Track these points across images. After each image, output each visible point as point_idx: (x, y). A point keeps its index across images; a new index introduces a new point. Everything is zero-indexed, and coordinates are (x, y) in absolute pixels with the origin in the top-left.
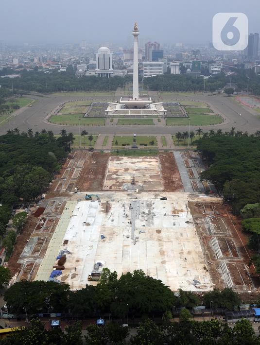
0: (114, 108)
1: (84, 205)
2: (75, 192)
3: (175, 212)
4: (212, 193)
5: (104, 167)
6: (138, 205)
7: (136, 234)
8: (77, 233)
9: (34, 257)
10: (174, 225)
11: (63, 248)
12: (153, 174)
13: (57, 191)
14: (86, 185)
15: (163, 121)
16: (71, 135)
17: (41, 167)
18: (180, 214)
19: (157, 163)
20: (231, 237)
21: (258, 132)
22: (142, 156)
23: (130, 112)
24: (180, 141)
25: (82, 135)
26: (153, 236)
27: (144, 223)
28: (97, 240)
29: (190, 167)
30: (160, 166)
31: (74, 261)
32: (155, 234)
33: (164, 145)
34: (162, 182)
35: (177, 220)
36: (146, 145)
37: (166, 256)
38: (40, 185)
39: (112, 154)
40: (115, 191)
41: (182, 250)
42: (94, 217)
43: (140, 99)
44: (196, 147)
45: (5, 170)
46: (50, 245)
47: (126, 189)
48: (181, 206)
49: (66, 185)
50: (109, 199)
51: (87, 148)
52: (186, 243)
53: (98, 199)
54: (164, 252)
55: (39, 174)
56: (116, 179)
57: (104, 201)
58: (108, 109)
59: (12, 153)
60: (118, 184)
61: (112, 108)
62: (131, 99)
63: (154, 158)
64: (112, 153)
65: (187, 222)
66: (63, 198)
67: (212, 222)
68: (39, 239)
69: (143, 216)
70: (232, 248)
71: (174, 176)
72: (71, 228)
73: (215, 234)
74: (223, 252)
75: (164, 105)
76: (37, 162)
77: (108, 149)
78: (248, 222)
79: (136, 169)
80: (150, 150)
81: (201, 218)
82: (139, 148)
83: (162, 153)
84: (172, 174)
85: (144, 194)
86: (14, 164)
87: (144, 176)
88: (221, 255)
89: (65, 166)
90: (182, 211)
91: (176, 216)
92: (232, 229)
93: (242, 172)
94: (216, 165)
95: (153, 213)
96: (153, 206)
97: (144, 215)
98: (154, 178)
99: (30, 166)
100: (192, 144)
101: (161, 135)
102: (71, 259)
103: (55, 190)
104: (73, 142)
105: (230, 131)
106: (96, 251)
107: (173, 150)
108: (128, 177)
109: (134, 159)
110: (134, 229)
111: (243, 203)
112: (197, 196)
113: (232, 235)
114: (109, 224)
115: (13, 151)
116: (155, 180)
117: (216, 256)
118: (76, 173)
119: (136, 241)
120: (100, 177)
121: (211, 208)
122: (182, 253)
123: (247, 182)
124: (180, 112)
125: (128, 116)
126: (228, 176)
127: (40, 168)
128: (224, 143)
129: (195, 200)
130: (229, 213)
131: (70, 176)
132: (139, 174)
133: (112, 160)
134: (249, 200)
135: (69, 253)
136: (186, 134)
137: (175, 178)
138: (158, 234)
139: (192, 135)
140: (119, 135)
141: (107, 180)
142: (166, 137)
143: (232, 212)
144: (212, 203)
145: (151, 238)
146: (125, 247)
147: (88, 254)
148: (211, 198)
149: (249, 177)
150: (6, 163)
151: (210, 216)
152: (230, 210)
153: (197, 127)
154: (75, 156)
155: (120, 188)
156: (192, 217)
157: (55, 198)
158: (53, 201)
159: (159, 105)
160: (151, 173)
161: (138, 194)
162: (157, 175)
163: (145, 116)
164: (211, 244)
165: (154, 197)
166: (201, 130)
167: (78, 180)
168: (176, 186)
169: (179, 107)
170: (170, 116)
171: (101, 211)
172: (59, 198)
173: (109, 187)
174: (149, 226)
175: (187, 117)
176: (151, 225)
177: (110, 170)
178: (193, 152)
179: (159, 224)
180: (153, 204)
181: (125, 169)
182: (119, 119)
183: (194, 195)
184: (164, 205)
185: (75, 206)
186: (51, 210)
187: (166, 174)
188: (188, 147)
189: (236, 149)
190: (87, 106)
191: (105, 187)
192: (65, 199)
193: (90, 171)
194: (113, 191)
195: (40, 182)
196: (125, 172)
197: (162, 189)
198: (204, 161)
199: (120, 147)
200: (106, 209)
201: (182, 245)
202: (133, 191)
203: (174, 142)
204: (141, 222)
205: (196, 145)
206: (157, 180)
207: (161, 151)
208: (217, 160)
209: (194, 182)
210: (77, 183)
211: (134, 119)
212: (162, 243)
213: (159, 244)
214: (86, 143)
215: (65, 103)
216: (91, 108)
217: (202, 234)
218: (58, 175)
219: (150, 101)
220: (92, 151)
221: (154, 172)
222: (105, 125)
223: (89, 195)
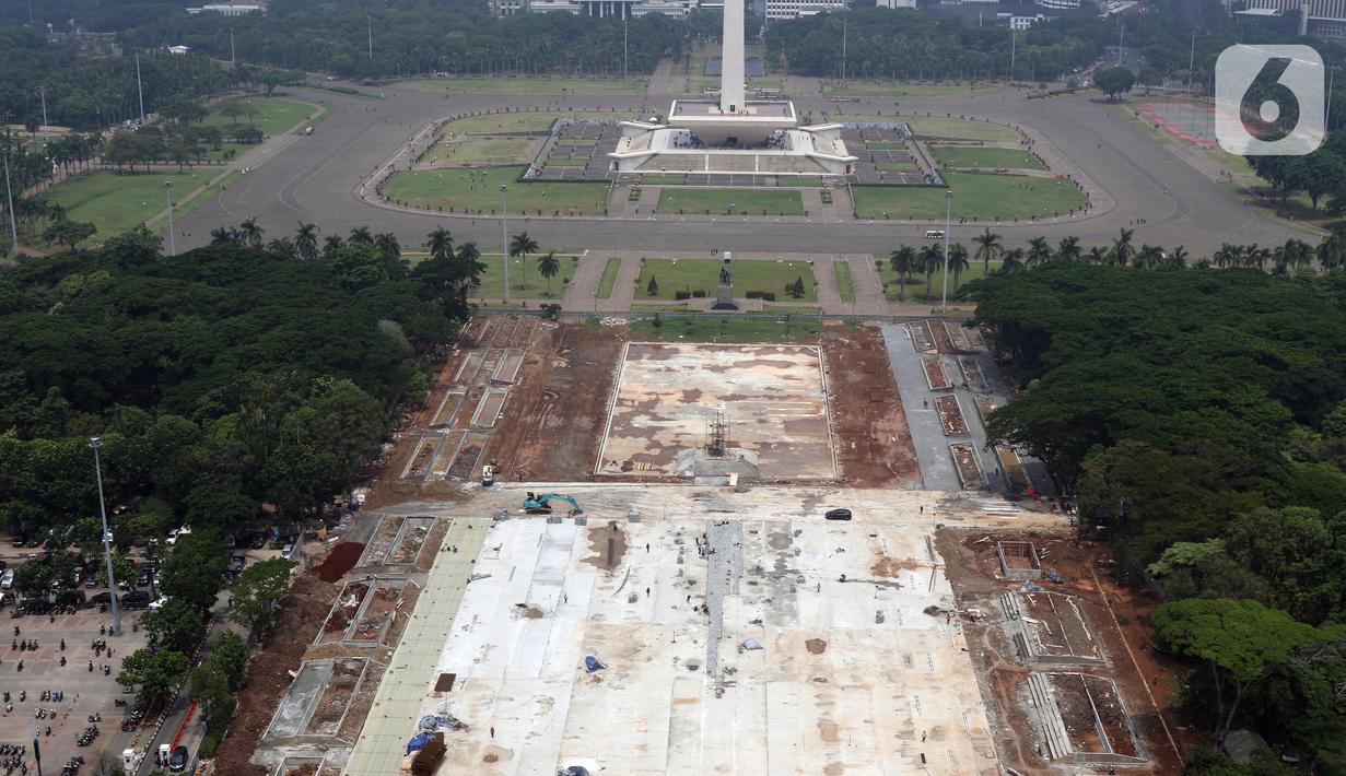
0: (645, 145)
1: (520, 533)
2: (486, 484)
3: (885, 570)
4: (1035, 495)
5: (604, 384)
6: (736, 541)
7: (728, 655)
8: (489, 647)
9: (320, 741)
10: (880, 619)
11: (432, 708)
12: (800, 413)
13: (410, 477)
14: (529, 455)
15: (842, 199)
17: (348, 382)
18: (905, 577)
19: (814, 371)
20: (1104, 671)
21: (1227, 248)
22: (753, 340)
23: (710, 162)
24: (909, 282)
25: (514, 253)
26: (796, 665)
27: (758, 611)
28: (570, 676)
29: (948, 390)
30: (827, 381)
31: (478, 758)
32: (803, 656)
33: (845, 298)
34: (835, 446)
35: (891, 601)
36: (770, 297)
37: (843, 746)
38: (342, 453)
39: (635, 332)
40: (646, 480)
41: (909, 722)
42: (560, 583)
43: (752, 110)
44: (973, 308)
45: (205, 390)
46: (382, 692)
47: (688, 474)
48: (906, 546)
49: (448, 454)
50: (621, 514)
51: (535, 304)
52: (925, 695)
53: (577, 512)
54: (836, 728)
55: (342, 407)
56: (649, 432)
57: (598, 520)
58: (622, 150)
59: (233, 320)
60: (656, 452)
61: (637, 147)
62: (713, 109)
63: (803, 351)
64: (634, 326)
65: (932, 611)
66: (436, 505)
67: (1033, 612)
68: (338, 669)
69: (755, 584)
70: (1112, 719)
71: (881, 424)
72: (465, 628)
73: (1041, 659)
74: (1072, 736)
75: (845, 135)
76: (333, 360)
77: (617, 310)
78: (1176, 617)
79: (728, 394)
80: (788, 318)
81: (988, 595)
82: (743, 310)
83: (836, 329)
84: (872, 417)
85: (759, 493)
86: (238, 368)
87: (761, 421)
88: (1063, 744)
89: (443, 378)
90: (911, 565)
91: (887, 584)
92: (1112, 640)
93: (1155, 411)
94: (1052, 381)
95: (794, 572)
96: (797, 543)
97: (758, 579)
98: (800, 432)
99: (306, 375)
100: (958, 296)
101: (832, 257)
102: (465, 748)
103: (406, 472)
104: (477, 281)
105: (1111, 245)
106: (567, 721)
107: (882, 318)
108: (697, 427)
109: (722, 353)
110: (718, 636)
111: (1158, 537)
112: (973, 507)
113: (1109, 664)
114: (617, 612)
115: (236, 314)
116: (806, 439)
117: (1044, 748)
118: (491, 405)
119: (727, 684)
120: (586, 422)
121: (1028, 554)
122: (906, 734)
123: (1175, 453)
124: (911, 166)
125: (702, 179)
126: (1100, 428)
127: (343, 387)
128: (1086, 294)
129: (966, 522)
130: (1101, 577)
131: (465, 417)
132: (742, 413)
133: (635, 355)
134: (1183, 526)
135: (459, 726)
136: (932, 256)
137: (885, 430)
138: (813, 658)
139: (958, 259)
140: (663, 256)
141: (612, 434)
142: (852, 266)
143: (1112, 575)
144: (1032, 535)
145: (786, 672)
146: (682, 707)
147: (532, 733)
148: (1029, 514)
149: (1187, 435)
150: (208, 362)
151: (1024, 590)
152: (1104, 566)
153: (979, 228)
154: (483, 340)
155: (665, 467)
156: (950, 591)
157: (403, 505)
158: (395, 516)
159: (827, 135)
160: (790, 412)
161: (737, 496)
162: (814, 420)
163: (768, 180)
164: (1025, 699)
165: (802, 510)
166: (993, 237)
167: (496, 434)
168: (889, 465)
169: (908, 143)
170: (870, 181)
171: (585, 561)
172: (419, 503)
173: (621, 464)
174: (779, 624)
175: (940, 186)
176: (787, 619)
177: (627, 397)
178: (961, 330)
179: (818, 617)
180: (796, 536)
181: (684, 392)
182: (663, 189)
183: (964, 503)
184: (840, 541)
185: (483, 541)
186: (386, 552)
187: (849, 417)
188: (940, 307)
189: (1135, 318)
190: (535, 134)
191: (603, 466)
192: (446, 512)
193: (546, 398)
194: (635, 481)
195: (345, 441)
196: (685, 404)
197: (831, 476)
198: (1003, 364)
199: (668, 303)
200: (606, 555)
201: (908, 704)
202: (716, 480)
203: (886, 286)
204: (748, 607)
205: (972, 300)
206: (814, 440)
207: (832, 323)
208: (1057, 361)
209: (960, 449)
210: (492, 448)
211: (725, 190)
212: (830, 691)
213: (817, 696)
214: (529, 287)
215: (444, 123)
216: (550, 145)
217: (988, 660)
218: (417, 415)
219: (789, 119)
220: (554, 317)
221: (800, 406)
222: (606, 212)
223: (539, 497)
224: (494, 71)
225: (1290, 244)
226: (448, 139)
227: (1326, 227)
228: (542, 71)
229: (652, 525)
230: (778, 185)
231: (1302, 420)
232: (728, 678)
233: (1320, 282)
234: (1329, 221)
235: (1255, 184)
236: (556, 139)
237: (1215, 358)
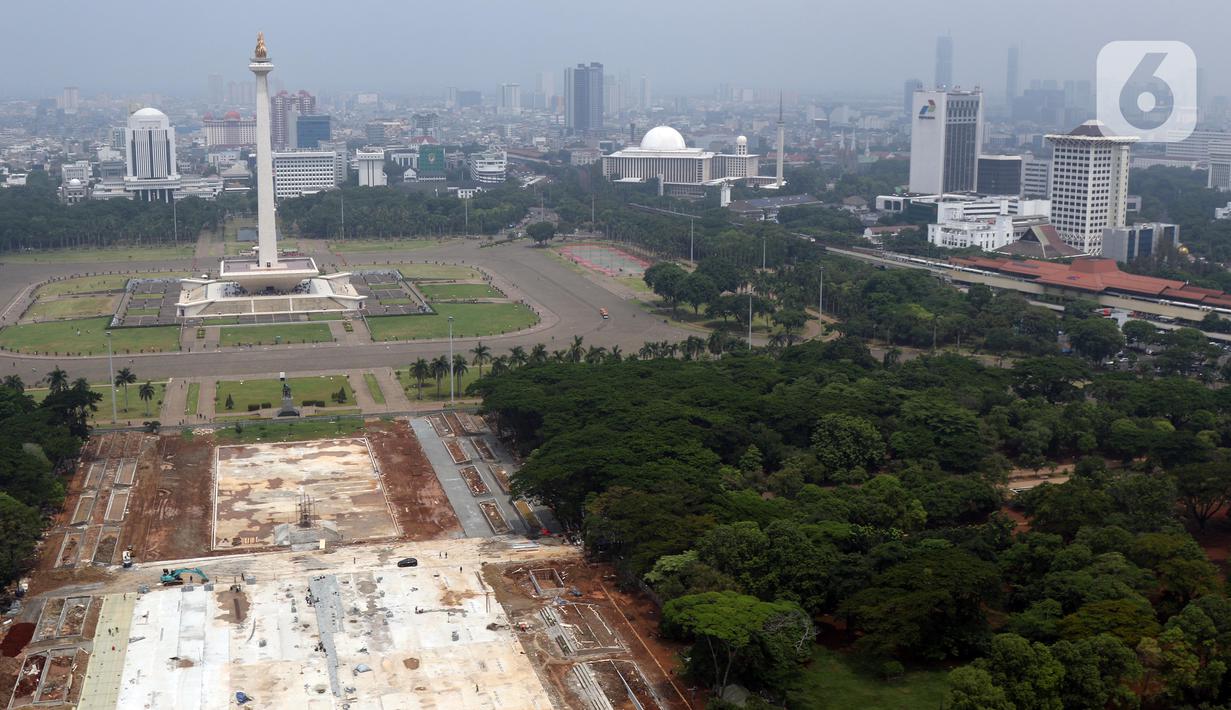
0: (202, 296)
1: (162, 601)
2: (126, 566)
3: (451, 601)
4: (549, 533)
5: (205, 481)
6: (333, 590)
7: (346, 679)
8: (155, 695)
10: (455, 638)
12: (361, 490)
13: (64, 566)
14: (155, 540)
15: (359, 327)
16: (81, 384)
17: (4, 493)
18: (467, 604)
19: (366, 457)
20: (626, 656)
21: (648, 345)
22: (315, 437)
23: (255, 306)
24: (423, 385)
25: (117, 384)
26: (399, 679)
29: (468, 463)
30: (377, 464)
32: (403, 672)
33: (377, 401)
34: (394, 513)
35: (460, 624)
36: (321, 404)
39: (221, 438)
40: (253, 551)
42: (202, 638)
43: (284, 265)
44: (481, 401)
47: (286, 543)
48: (463, 581)
49: (90, 545)
50: (239, 579)
51: (139, 423)
52: (501, 690)
53: (204, 581)
55: (3, 515)
56: (248, 514)
57: (222, 586)
58: (183, 301)
60: (256, 528)
61: (196, 297)
62: (253, 266)
63: (354, 442)
64: (220, 434)
65: (492, 627)
66: (88, 586)
67: (566, 619)
69: (355, 622)
70: (640, 689)
71: (424, 493)
72: (132, 681)
73: (580, 653)
75: (353, 280)
77: (204, 423)
78: (679, 609)
79: (304, 479)
80: (338, 419)
81: (530, 610)
82: (303, 415)
83: (375, 424)
84: (416, 488)
85: (344, 553)
87: (333, 498)
89: (74, 485)
90: (470, 595)
91: (455, 611)
92: (625, 632)
93: (630, 464)
94: (549, 449)
95: (383, 609)
96: (380, 587)
97: (356, 617)
98: (364, 503)
100: (470, 392)
101: (362, 371)
103: (58, 563)
104: (95, 409)
105: (568, 348)
107: (409, 414)
108: (284, 507)
109: (292, 449)
110: (335, 665)
111: (649, 554)
112: (505, 547)
113: (628, 650)
114: (252, 655)
116: (369, 509)
118: (119, 503)
119: (350, 701)
120: (196, 510)
121: (552, 577)
123: (650, 492)
124: (406, 301)
125: (251, 319)
126: (594, 480)
127: (1, 498)
128: (559, 385)
129: (502, 559)
130: (608, 588)
131: (98, 516)
132: (317, 493)
133: (225, 456)
134: (665, 544)
136: (440, 366)
137: (428, 496)
138: (411, 673)
139: (460, 366)
140: (232, 379)
141: (219, 518)
142: (377, 377)
143: (617, 586)
144: (553, 563)
145: (393, 686)
148: (547, 548)
149: (656, 479)
151: (555, 604)
152: (609, 579)
153: (472, 342)
154: (102, 452)
155: (266, 540)
156: (502, 611)
157: (60, 589)
158: (56, 598)
159: (341, 281)
160: (354, 489)
161: (327, 557)
162: (372, 494)
163: (301, 317)
164: (575, 683)
165: (379, 562)
166: (484, 348)
167: (126, 526)
168: (436, 522)
169: (401, 284)
170: (378, 313)
171: (218, 618)
172: (74, 586)
173: (231, 540)
174: (380, 650)
175: (431, 314)
176: (385, 645)
177: (224, 488)
178: (468, 417)
179: (408, 641)
180: (379, 582)
181: (269, 481)
182: (222, 329)
183: (496, 545)
184: (414, 583)
185: (132, 611)
186: (54, 628)
187: (399, 489)
188: (449, 403)
189: (600, 399)
190: (113, 291)
191: (217, 543)
192: (97, 591)
193: (161, 494)
194: (245, 553)
195: (8, 541)
196: (272, 490)
197: (394, 534)
198: (504, 440)
199: (243, 414)
200: (234, 612)
201: (490, 699)
202: (308, 546)
203: (406, 389)
204: (354, 640)
205: (478, 395)
206: (377, 509)
207: (372, 420)
208: (549, 434)
209: (487, 505)
210: (125, 537)
211: (270, 327)
212: (429, 696)
213: (421, 701)
214: (132, 409)
215: (38, 287)
216: (127, 300)
217: (541, 658)
218: (58, 516)
219: (313, 271)
220: (155, 431)
221: (361, 484)
222: (181, 348)
223: (173, 572)
224: (71, 244)
225: (690, 338)
226: (44, 299)
227: (708, 326)
228: (109, 244)
229: (266, 585)
230: (309, 320)
231: (725, 462)
232: (350, 696)
233: (716, 363)
234: (707, 322)
235: (652, 299)
236: (130, 295)
237: (661, 423)
